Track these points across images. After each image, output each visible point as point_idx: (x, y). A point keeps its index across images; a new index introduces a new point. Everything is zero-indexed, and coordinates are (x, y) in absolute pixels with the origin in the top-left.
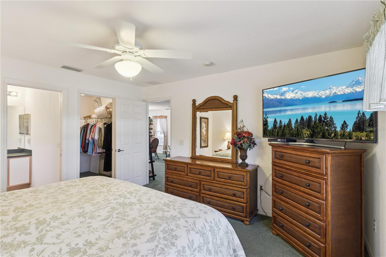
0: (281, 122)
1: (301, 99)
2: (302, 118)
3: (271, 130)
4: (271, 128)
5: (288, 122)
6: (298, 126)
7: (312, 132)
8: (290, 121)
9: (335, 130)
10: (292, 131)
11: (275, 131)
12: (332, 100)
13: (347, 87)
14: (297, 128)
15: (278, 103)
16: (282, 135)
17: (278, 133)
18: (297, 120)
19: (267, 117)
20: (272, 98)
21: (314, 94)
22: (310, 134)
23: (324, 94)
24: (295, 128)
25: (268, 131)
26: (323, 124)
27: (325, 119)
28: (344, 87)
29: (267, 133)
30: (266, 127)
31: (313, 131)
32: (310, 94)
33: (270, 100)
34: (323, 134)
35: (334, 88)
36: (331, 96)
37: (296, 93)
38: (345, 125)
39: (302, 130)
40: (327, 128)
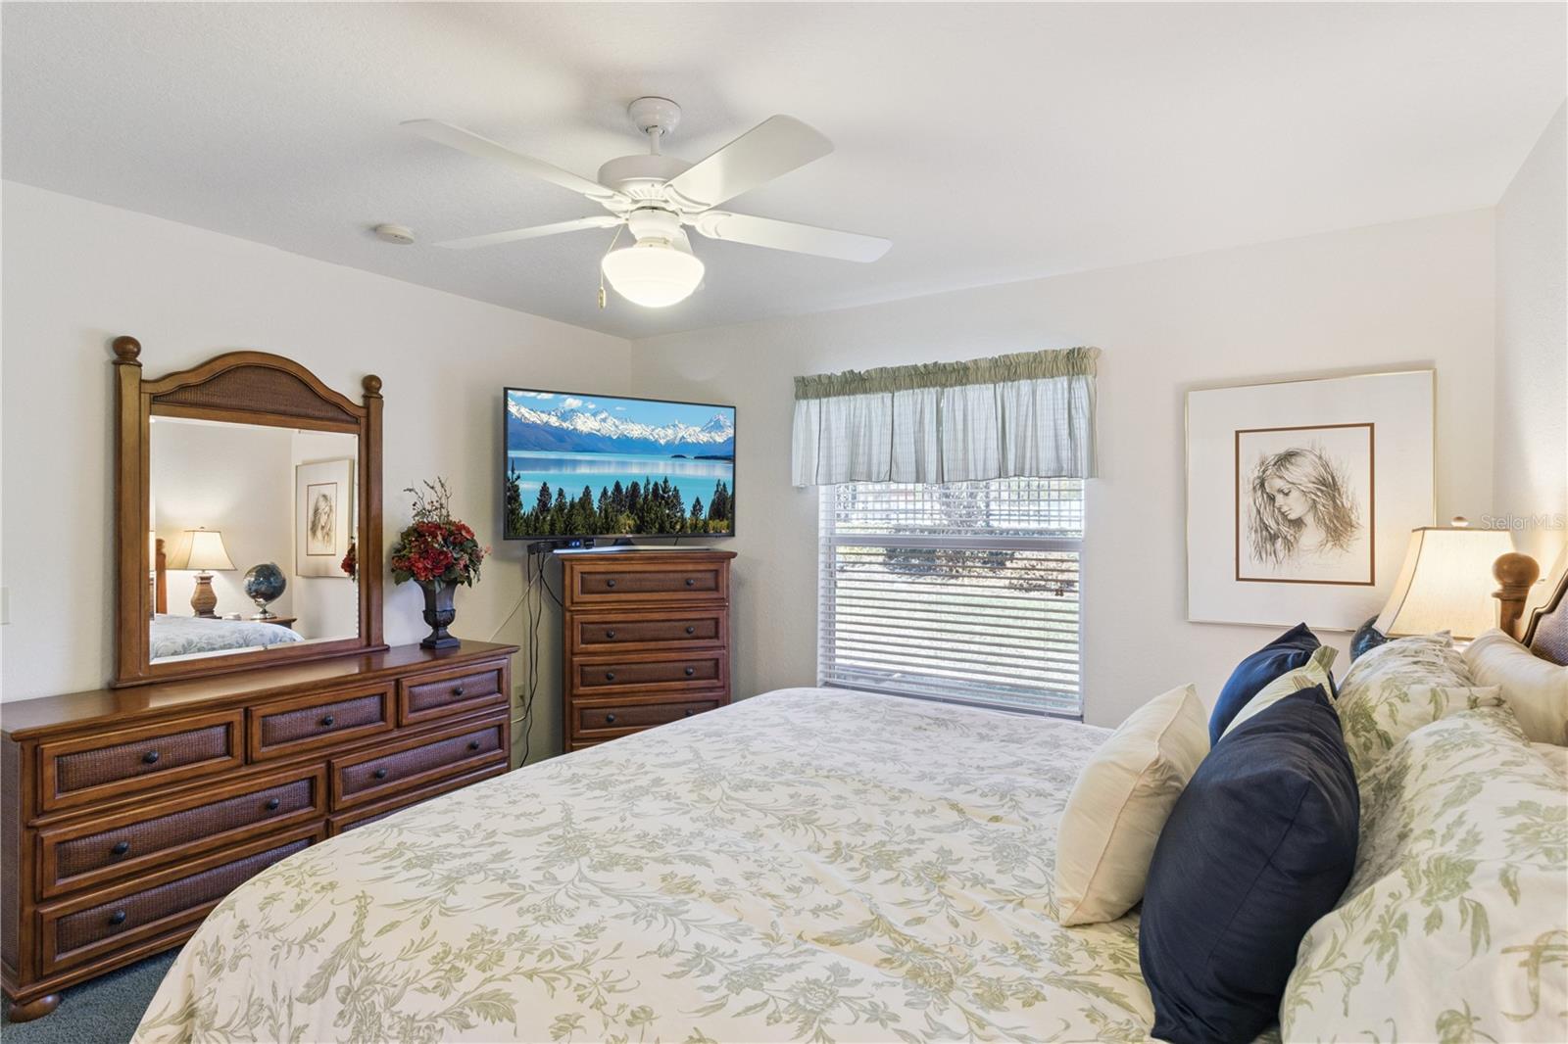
0: (561, 493)
1: (615, 438)
2: (618, 486)
3: (532, 514)
4: (531, 510)
5: (582, 495)
6: (606, 505)
7: (638, 522)
8: (587, 492)
9: (682, 515)
10: (592, 519)
11: (544, 518)
12: (679, 452)
13: (702, 430)
14: (606, 511)
15: (551, 438)
16: (566, 530)
17: (552, 524)
18: (605, 492)
19: (515, 476)
20: (532, 419)
21: (644, 433)
22: (636, 525)
23: (663, 435)
24: (601, 512)
25: (522, 518)
26: (660, 503)
27: (664, 492)
28: (698, 429)
29: (518, 525)
30: (514, 506)
31: (641, 519)
32: (636, 431)
33: (528, 425)
34: (660, 525)
35: (681, 426)
36: (677, 442)
37: (604, 420)
38: (697, 507)
39: (616, 516)
40: (667, 511)
